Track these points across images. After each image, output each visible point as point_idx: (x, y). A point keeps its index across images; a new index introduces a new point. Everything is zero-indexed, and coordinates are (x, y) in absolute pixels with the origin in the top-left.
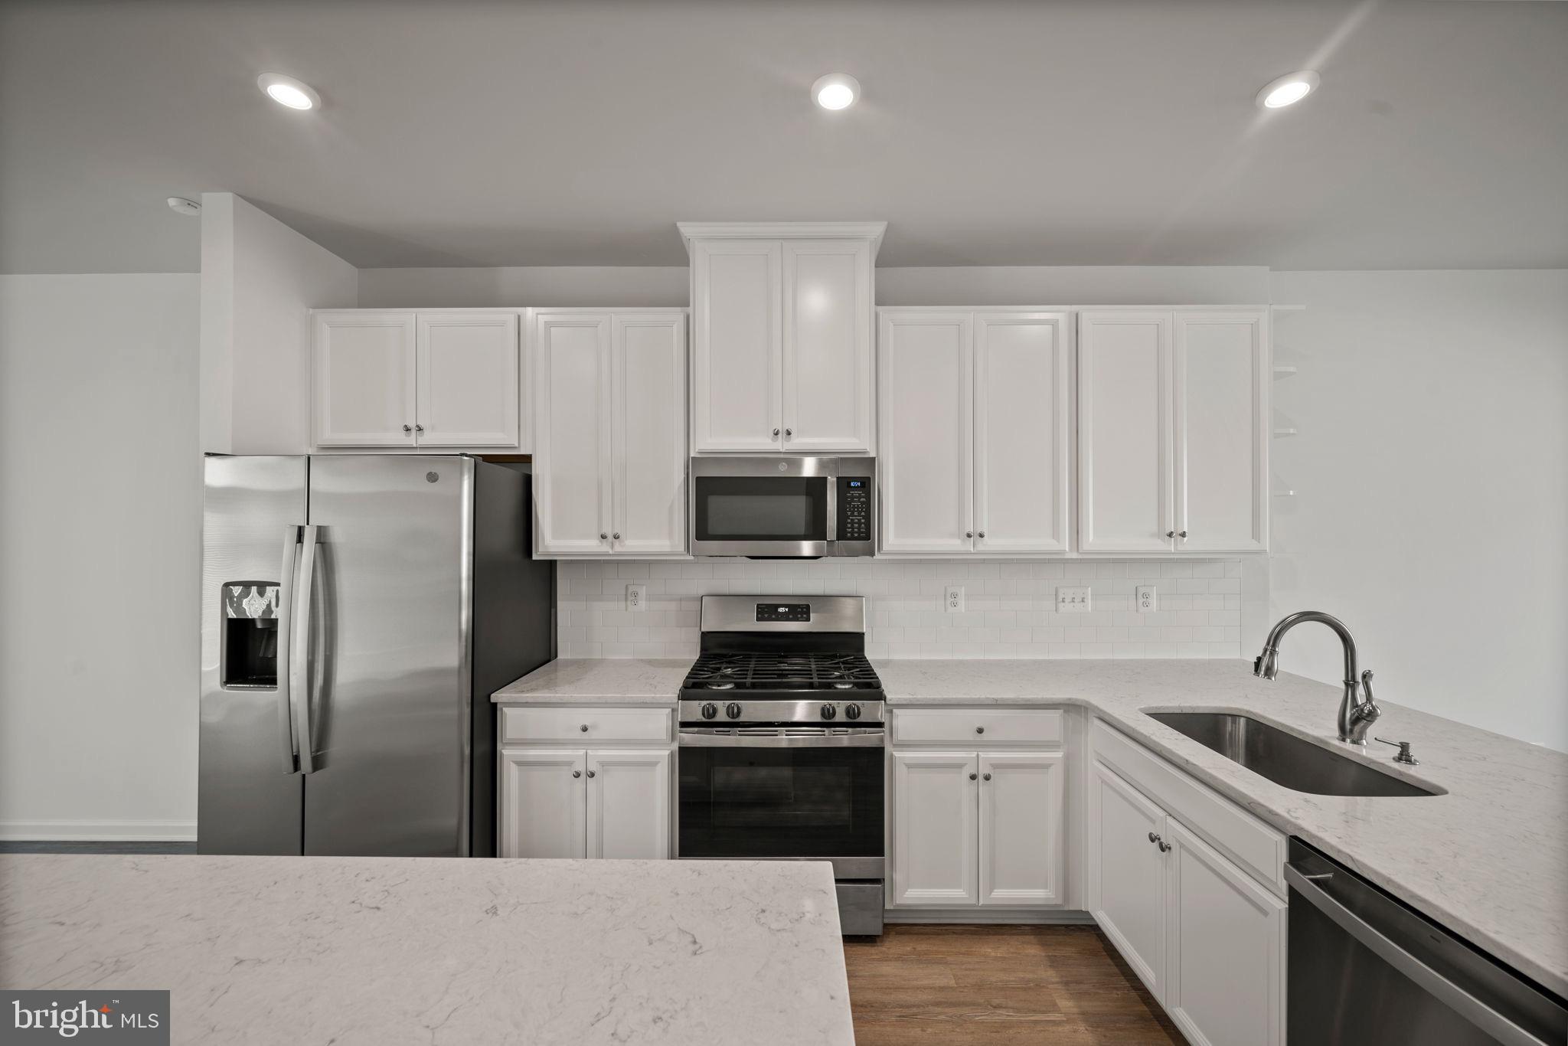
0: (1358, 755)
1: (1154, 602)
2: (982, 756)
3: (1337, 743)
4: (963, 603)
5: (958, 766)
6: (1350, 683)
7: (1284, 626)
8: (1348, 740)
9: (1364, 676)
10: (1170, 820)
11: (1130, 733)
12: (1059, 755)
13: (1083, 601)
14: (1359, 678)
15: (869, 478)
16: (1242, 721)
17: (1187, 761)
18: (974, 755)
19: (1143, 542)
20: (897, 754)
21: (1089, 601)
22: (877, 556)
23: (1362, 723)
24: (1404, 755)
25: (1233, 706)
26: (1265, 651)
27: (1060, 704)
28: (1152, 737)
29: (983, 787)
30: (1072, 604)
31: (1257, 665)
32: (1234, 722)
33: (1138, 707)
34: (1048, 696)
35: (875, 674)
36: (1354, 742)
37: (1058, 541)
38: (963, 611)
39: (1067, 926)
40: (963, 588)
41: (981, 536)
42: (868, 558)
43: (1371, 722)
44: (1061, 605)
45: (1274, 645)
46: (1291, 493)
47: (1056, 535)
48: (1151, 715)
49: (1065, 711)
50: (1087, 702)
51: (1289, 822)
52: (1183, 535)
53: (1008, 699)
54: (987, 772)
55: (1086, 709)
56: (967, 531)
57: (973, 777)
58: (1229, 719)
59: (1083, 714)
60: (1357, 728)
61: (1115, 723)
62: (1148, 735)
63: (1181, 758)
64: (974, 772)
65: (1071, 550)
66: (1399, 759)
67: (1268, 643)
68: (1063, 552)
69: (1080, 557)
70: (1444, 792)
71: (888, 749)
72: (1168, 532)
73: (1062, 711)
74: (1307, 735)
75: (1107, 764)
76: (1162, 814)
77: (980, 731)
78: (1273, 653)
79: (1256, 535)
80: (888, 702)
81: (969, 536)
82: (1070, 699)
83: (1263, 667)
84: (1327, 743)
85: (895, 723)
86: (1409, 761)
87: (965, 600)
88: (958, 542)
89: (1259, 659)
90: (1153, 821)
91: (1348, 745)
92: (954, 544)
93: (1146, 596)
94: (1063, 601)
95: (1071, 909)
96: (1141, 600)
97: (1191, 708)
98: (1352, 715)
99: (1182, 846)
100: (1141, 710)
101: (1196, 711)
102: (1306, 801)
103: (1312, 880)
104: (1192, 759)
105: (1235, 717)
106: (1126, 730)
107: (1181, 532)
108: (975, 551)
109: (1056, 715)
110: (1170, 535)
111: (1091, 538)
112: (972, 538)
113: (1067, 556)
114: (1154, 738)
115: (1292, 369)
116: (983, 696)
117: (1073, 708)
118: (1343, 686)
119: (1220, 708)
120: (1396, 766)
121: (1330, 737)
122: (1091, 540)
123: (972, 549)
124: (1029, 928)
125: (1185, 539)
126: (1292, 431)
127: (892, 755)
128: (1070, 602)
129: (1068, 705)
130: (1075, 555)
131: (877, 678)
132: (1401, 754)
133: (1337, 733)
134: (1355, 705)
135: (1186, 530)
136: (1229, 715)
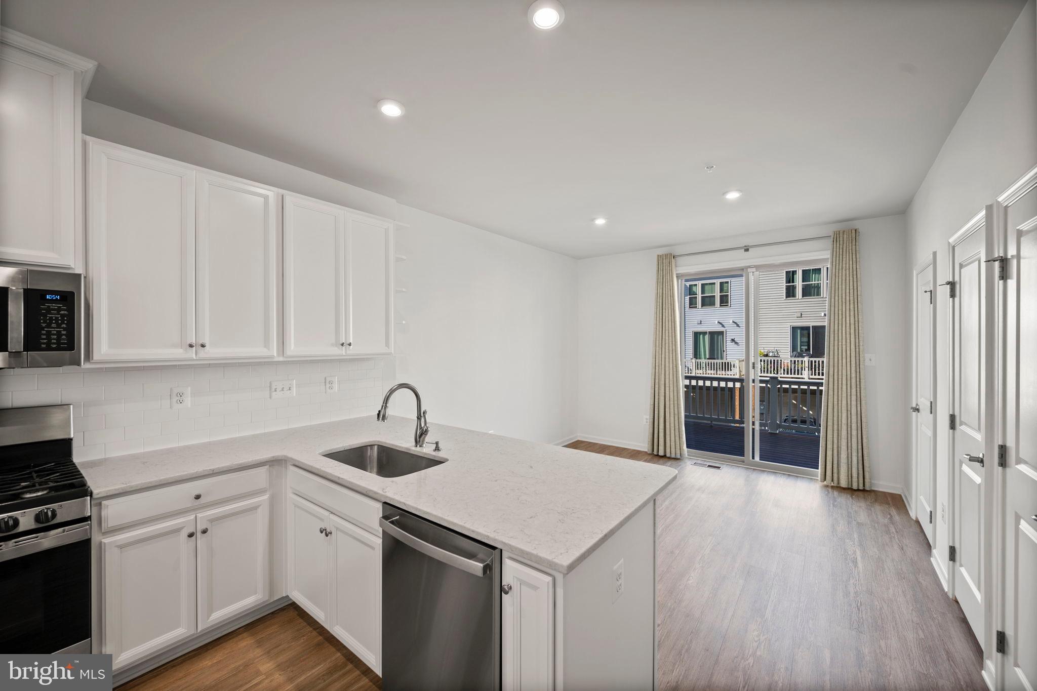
0: (421, 452)
1: (336, 386)
2: (200, 516)
3: (414, 448)
4: (189, 399)
5: (176, 531)
6: (419, 418)
7: (392, 391)
8: (418, 446)
9: (424, 413)
10: (332, 516)
11: (310, 469)
12: (266, 497)
13: (290, 389)
14: (422, 415)
15: (72, 294)
16: (376, 447)
17: (339, 477)
18: (193, 517)
19: (325, 349)
20: (106, 540)
21: (294, 389)
22: (84, 365)
23: (423, 437)
24: (437, 449)
25: (371, 440)
26: (382, 407)
27: (267, 462)
28: (322, 469)
29: (201, 539)
30: (282, 392)
31: (379, 415)
32: (371, 449)
33: (318, 453)
34: (258, 458)
35: (81, 474)
36: (420, 446)
37: (269, 350)
38: (189, 406)
39: (272, 613)
40: (189, 388)
41: (203, 346)
42: (74, 368)
43: (427, 434)
44: (274, 394)
45: (386, 403)
46: (404, 322)
47: (267, 343)
48: (324, 456)
49: (270, 466)
50: (285, 456)
51: (382, 495)
52: (350, 344)
53: (223, 467)
54: (204, 527)
55: (285, 461)
56: (189, 342)
57: (191, 535)
58: (369, 448)
59: (283, 466)
60: (421, 439)
61: (301, 466)
62: (319, 468)
63: (336, 477)
64: (192, 530)
65: (278, 355)
66: (435, 450)
67: (384, 403)
68: (273, 357)
69: (285, 360)
70: (447, 460)
71: (96, 538)
72: (341, 343)
73: (268, 466)
74: (403, 447)
75: (298, 494)
76: (326, 513)
77: (198, 497)
78: (386, 407)
79: (387, 344)
80: (95, 496)
81: (191, 346)
82: (273, 457)
83: (381, 416)
84: (409, 450)
85: (103, 514)
86: (438, 450)
87: (191, 397)
88: (181, 351)
89: (379, 411)
90: (322, 520)
91: (418, 449)
92: (179, 353)
93: (331, 382)
94: (275, 391)
95: (275, 599)
96: (328, 385)
97: (350, 446)
98: (420, 433)
99: (337, 529)
100: (320, 454)
101: (353, 447)
102: (393, 482)
103: (390, 522)
104: (341, 476)
105: (372, 446)
106: (308, 468)
107: (348, 343)
108: (197, 358)
109: (263, 470)
110: (342, 345)
111: (292, 347)
112: (194, 348)
113: (276, 359)
114: (323, 469)
115: (404, 257)
116: (201, 470)
117: (276, 463)
118: (416, 419)
119: (366, 442)
120: (434, 453)
121: (411, 446)
122: (293, 348)
123: (194, 357)
124: (243, 628)
125: (351, 347)
126: (404, 290)
127: (101, 543)
128: (280, 391)
129: (273, 461)
130: (281, 359)
131: (83, 477)
132: (436, 448)
133: (414, 444)
134: (421, 428)
135: (351, 341)
136: (369, 446)
